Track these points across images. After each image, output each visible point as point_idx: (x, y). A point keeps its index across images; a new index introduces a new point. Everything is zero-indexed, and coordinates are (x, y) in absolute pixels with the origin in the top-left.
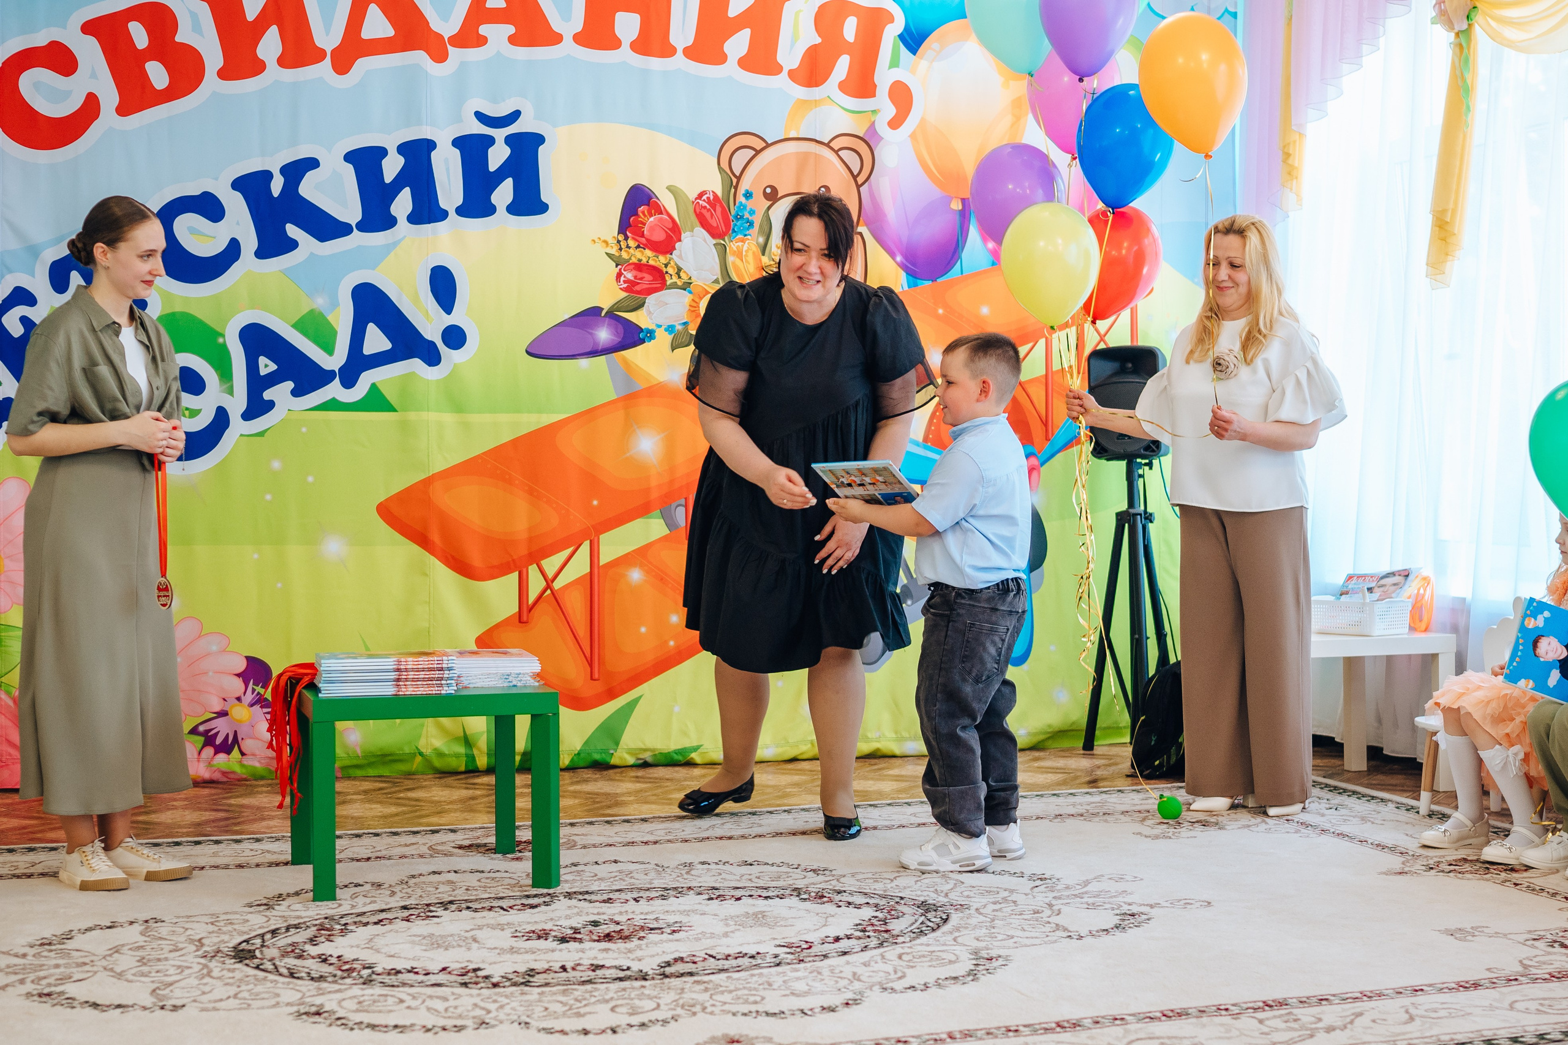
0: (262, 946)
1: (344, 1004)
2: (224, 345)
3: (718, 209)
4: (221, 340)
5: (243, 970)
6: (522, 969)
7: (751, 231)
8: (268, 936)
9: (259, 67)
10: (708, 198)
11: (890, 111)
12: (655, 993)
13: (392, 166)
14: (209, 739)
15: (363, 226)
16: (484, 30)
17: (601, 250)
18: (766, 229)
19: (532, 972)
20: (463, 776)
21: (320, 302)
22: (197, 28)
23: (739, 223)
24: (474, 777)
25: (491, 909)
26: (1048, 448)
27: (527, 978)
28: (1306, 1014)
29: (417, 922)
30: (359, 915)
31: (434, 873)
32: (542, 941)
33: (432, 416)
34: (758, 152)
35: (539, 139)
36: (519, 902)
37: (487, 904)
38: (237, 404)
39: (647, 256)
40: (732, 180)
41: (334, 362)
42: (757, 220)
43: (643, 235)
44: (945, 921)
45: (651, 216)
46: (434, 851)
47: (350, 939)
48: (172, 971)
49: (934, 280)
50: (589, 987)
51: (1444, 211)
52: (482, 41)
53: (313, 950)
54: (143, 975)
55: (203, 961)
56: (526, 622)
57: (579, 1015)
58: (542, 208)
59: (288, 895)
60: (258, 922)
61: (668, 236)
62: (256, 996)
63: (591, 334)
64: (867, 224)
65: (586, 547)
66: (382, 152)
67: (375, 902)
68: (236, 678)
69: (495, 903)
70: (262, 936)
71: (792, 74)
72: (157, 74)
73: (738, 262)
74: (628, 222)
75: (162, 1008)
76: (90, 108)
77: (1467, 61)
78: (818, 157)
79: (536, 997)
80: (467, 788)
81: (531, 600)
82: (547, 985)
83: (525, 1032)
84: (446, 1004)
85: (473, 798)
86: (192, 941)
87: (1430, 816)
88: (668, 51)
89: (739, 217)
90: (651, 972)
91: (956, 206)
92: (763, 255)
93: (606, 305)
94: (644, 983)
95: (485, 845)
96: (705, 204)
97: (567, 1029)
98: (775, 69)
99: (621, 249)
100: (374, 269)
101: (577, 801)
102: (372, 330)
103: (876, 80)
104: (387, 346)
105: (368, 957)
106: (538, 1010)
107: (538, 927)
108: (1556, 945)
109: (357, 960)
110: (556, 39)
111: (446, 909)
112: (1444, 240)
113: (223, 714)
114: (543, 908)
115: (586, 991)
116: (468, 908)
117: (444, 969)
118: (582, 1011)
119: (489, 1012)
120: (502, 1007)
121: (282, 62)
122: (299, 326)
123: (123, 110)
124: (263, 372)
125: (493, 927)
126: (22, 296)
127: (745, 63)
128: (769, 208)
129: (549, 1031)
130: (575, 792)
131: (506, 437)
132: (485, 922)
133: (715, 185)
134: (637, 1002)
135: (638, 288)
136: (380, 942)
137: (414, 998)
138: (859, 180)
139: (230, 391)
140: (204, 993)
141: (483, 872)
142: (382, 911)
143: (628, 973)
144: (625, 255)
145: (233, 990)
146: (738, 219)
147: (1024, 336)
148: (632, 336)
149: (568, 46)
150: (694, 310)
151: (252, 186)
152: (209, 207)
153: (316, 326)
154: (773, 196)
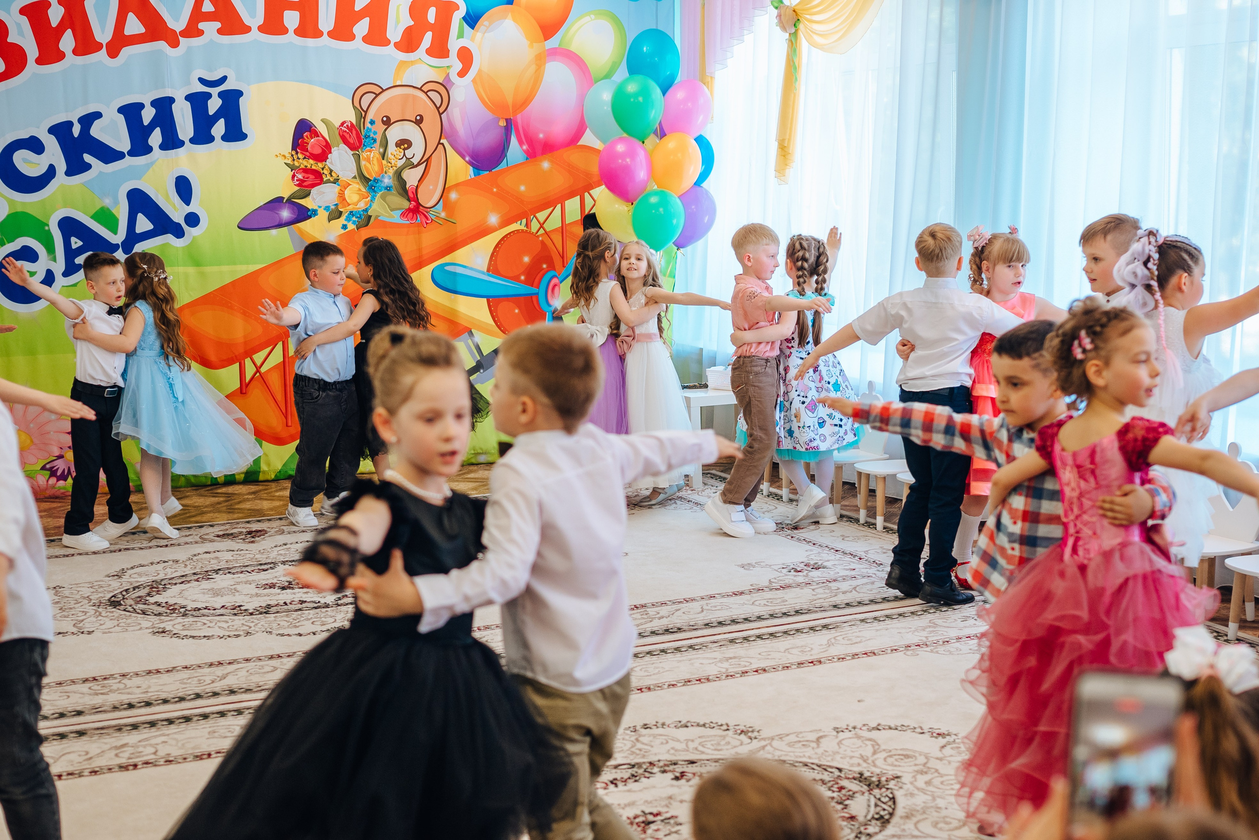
0: (124, 599)
1: (175, 626)
2: (49, 230)
3: (354, 132)
4: (47, 228)
5: (117, 612)
6: (264, 605)
7: (375, 145)
8: (124, 593)
9: (61, 56)
10: (347, 126)
11: (459, 66)
12: (333, 614)
13: (148, 115)
14: (53, 473)
15: (133, 153)
16: (201, 26)
17: (281, 162)
18: (384, 143)
19: (269, 606)
20: (210, 488)
21: (107, 202)
22: (21, 33)
23: (367, 140)
24: (216, 488)
25: (242, 572)
27: (266, 610)
28: (651, 611)
29: (204, 582)
30: (171, 579)
31: (207, 553)
32: (272, 589)
33: (181, 269)
34: (377, 95)
35: (239, 93)
36: (256, 568)
37: (239, 570)
38: (59, 267)
39: (310, 163)
40: (362, 114)
41: (118, 238)
42: (378, 138)
43: (307, 151)
45: (312, 138)
46: (203, 540)
47: (169, 593)
48: (80, 614)
49: (490, 171)
50: (300, 612)
51: (783, 140)
52: (200, 33)
53: (151, 600)
54: (65, 617)
55: (94, 608)
56: (245, 393)
57: (296, 627)
58: (244, 137)
59: (127, 569)
60: (115, 587)
61: (324, 151)
62: (129, 625)
63: (277, 214)
64: (446, 138)
65: (280, 346)
66: (141, 106)
67: (177, 571)
68: (68, 435)
69: (244, 569)
70: (121, 592)
71: (396, 45)
73: (368, 164)
74: (298, 143)
75: (82, 633)
77: (795, 51)
78: (414, 97)
79: (273, 619)
80: (213, 497)
81: (248, 380)
82: (278, 612)
83: (270, 636)
84: (228, 625)
85: (219, 503)
86: (84, 598)
87: (768, 496)
88: (318, 34)
89: (367, 137)
90: (331, 604)
91: (503, 123)
92: (383, 159)
93: (286, 195)
94: (327, 609)
95: (232, 534)
96: (345, 129)
97: (290, 633)
98: (386, 42)
99: (294, 160)
100: (140, 179)
101: (281, 503)
102: (140, 216)
103: (449, 47)
104: (150, 226)
105: (184, 603)
106: (275, 625)
107: (269, 582)
108: (792, 571)
109: (176, 604)
110: (248, 29)
111: (217, 574)
112: (784, 156)
113: (61, 457)
114: (270, 571)
115: (298, 615)
116: (229, 572)
117: (223, 606)
118: (297, 624)
119: (250, 627)
120: (256, 625)
121: (75, 52)
122: (95, 217)
124: (74, 246)
125: (246, 583)
127: (367, 40)
128: (386, 130)
129: (282, 635)
130: (279, 496)
131: (228, 280)
132: (240, 580)
133: (351, 117)
134: (323, 619)
135: (305, 184)
136: (186, 593)
137: (211, 622)
138: (441, 110)
139: (55, 260)
140: (101, 625)
141: (233, 551)
142: (183, 576)
143: (319, 604)
144: (296, 164)
145: (116, 623)
146: (366, 138)
147: (548, 203)
148: (303, 214)
149: (255, 34)
150: (341, 196)
151: (61, 131)
152: (34, 145)
153: (106, 217)
154: (387, 122)
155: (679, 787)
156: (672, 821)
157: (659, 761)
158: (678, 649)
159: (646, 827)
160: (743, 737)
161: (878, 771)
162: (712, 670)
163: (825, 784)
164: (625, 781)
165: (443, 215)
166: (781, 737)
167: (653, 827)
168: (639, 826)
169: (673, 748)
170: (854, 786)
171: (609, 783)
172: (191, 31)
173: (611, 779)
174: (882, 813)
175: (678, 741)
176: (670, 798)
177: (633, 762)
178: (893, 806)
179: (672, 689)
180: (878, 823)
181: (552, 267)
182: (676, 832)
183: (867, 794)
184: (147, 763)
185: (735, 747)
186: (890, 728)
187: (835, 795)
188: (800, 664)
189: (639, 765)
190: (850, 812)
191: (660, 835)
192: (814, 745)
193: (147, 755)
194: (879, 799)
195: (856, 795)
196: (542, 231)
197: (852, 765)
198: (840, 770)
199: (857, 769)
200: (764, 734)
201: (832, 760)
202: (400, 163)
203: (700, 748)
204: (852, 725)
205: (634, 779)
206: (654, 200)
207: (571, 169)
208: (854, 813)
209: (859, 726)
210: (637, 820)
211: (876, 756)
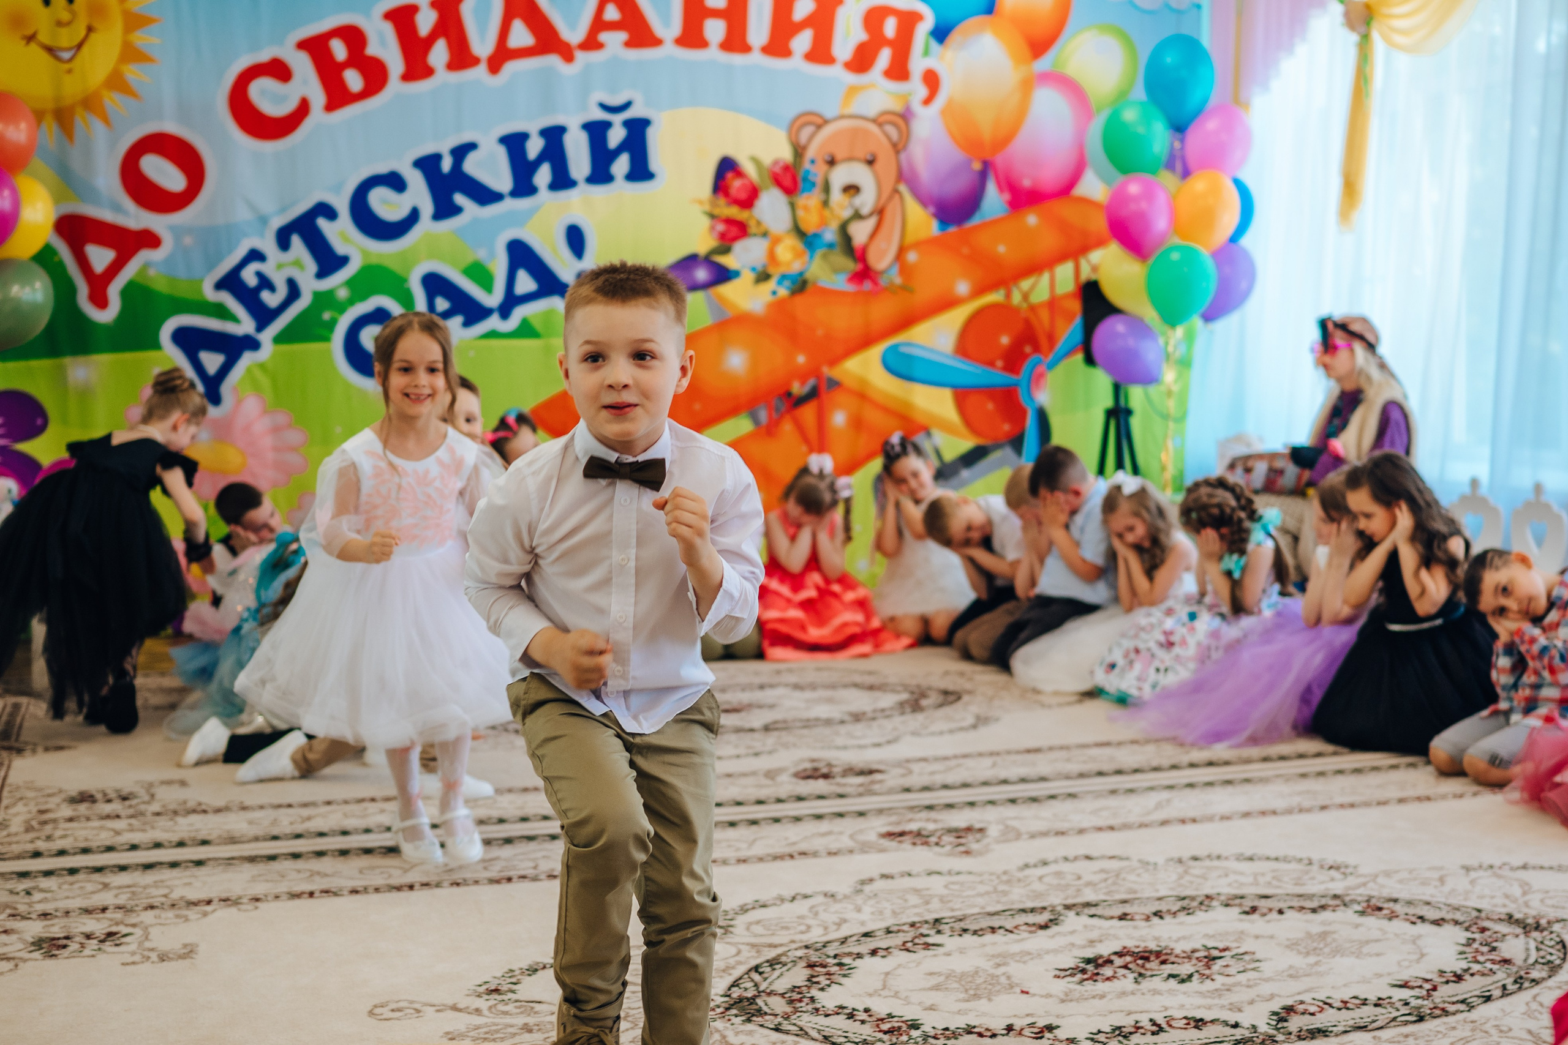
2: (410, 288)
3: (789, 173)
4: (407, 285)
7: (814, 190)
9: (429, 72)
10: (781, 166)
11: (922, 91)
12: (762, 738)
13: (534, 147)
15: (513, 194)
16: (604, 37)
17: (698, 208)
21: (481, 254)
23: (805, 184)
26: (1051, 357)
34: (819, 127)
35: (646, 123)
39: (734, 212)
40: (799, 151)
41: (493, 299)
42: (819, 180)
43: (731, 195)
44: (959, 698)
45: (734, 178)
49: (959, 225)
51: (1349, 174)
52: (601, 46)
63: (691, 274)
64: (905, 183)
66: (526, 136)
71: (845, 64)
72: (353, 80)
73: (805, 215)
74: (720, 186)
76: (303, 109)
77: (1367, 57)
78: (866, 130)
88: (746, 48)
89: (805, 179)
90: (758, 728)
91: (977, 166)
93: (702, 252)
94: (754, 733)
96: (779, 170)
98: (832, 60)
99: (714, 207)
100: (522, 227)
102: (521, 273)
103: (911, 67)
104: (533, 286)
110: (659, 42)
112: (1350, 195)
121: (449, 67)
122: (467, 273)
123: (330, 107)
124: (440, 308)
126: (255, 255)
127: (808, 57)
128: (828, 171)
133: (786, 154)
135: (726, 237)
138: (898, 148)
144: (717, 212)
146: (804, 181)
147: (1033, 269)
148: (723, 275)
149: (669, 50)
150: (772, 256)
151: (428, 164)
152: (395, 182)
153: (479, 273)
154: (832, 162)
155: (1252, 922)
156: (1247, 957)
157: (1219, 894)
158: (1229, 782)
159: (1211, 963)
160: (1333, 873)
161: (1533, 913)
162: (1280, 804)
163: (1460, 924)
164: (1175, 913)
165: (898, 281)
166: (1388, 874)
167: (1220, 962)
168: (1200, 961)
169: (1236, 881)
170: (1503, 928)
171: (1151, 915)
172: (591, 43)
173: (1154, 910)
174: (1549, 958)
175: (1242, 874)
176: (1242, 932)
177: (1183, 894)
178: (1563, 950)
179: (1226, 824)
180: (1546, 968)
181: (1037, 349)
182: (1253, 969)
183: (1522, 937)
184: (523, 877)
185: (1323, 882)
186: (1542, 868)
187: (1477, 936)
188: (1401, 801)
189: (1193, 898)
190: (1502, 955)
191: (1231, 971)
192: (1438, 883)
193: (524, 869)
194: (1542, 943)
195: (1507, 937)
196: (1025, 305)
197: (1496, 906)
198: (1479, 911)
199: (1504, 910)
200: (1364, 870)
201: (1465, 899)
202: (847, 214)
203: (1275, 883)
204: (1487, 862)
205: (1186, 912)
206: (1175, 256)
207: (1064, 227)
208: (1507, 955)
209: (1497, 862)
210: (1197, 955)
211: (1527, 898)
